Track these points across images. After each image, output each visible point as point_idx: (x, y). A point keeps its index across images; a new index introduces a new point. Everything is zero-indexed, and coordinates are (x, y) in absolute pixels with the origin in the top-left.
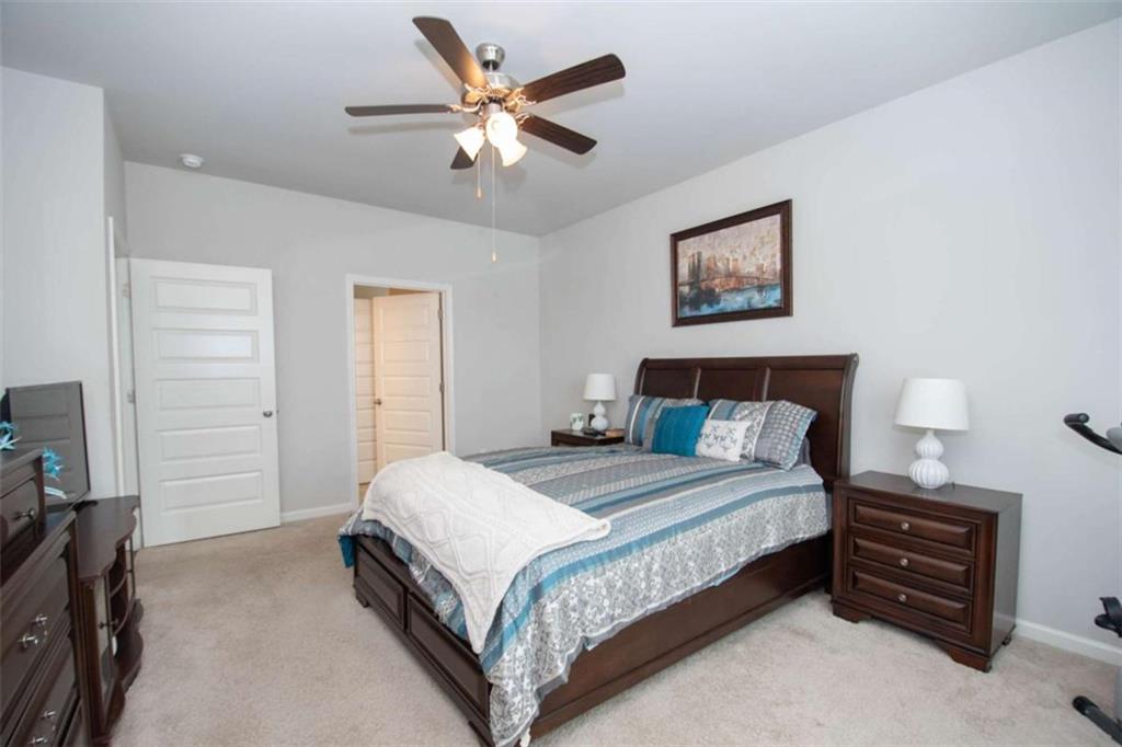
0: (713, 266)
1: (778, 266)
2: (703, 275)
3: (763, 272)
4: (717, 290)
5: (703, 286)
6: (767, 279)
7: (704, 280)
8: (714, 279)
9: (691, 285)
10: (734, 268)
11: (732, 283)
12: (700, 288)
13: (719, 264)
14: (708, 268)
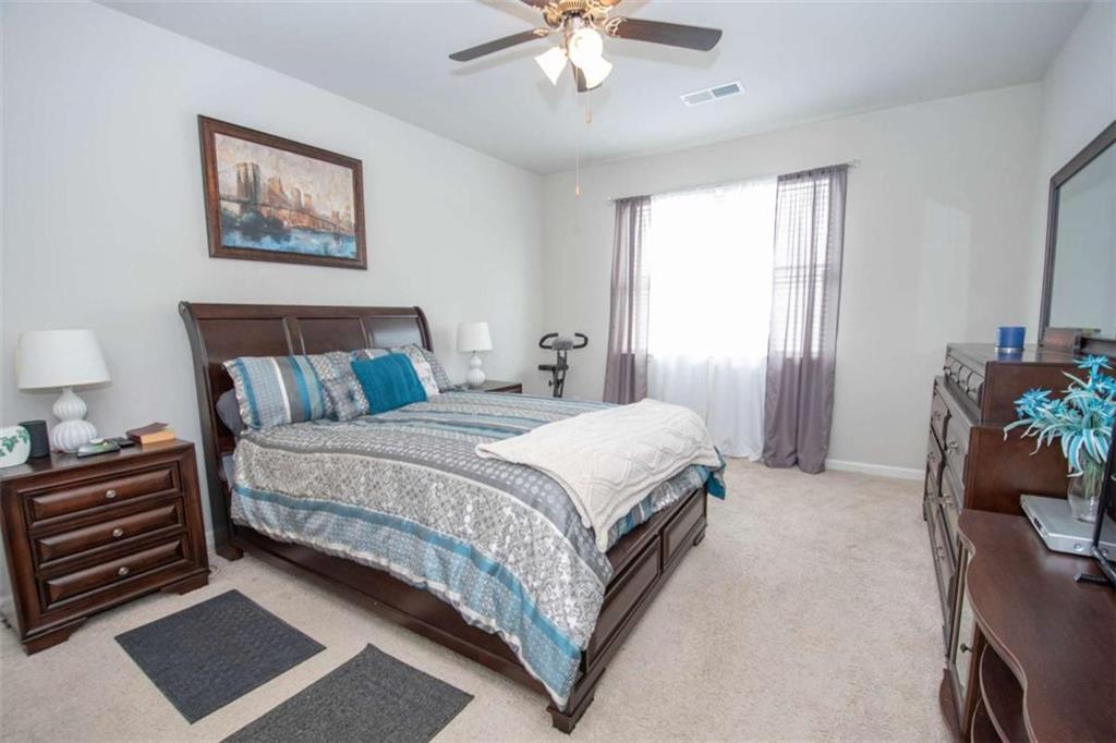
0: (277, 191)
1: (353, 221)
2: (263, 198)
3: (339, 221)
4: (285, 223)
5: (264, 211)
6: (343, 229)
7: (264, 205)
8: (280, 208)
9: (244, 206)
10: (306, 205)
11: (306, 222)
12: (258, 213)
13: (288, 193)
14: (271, 192)
